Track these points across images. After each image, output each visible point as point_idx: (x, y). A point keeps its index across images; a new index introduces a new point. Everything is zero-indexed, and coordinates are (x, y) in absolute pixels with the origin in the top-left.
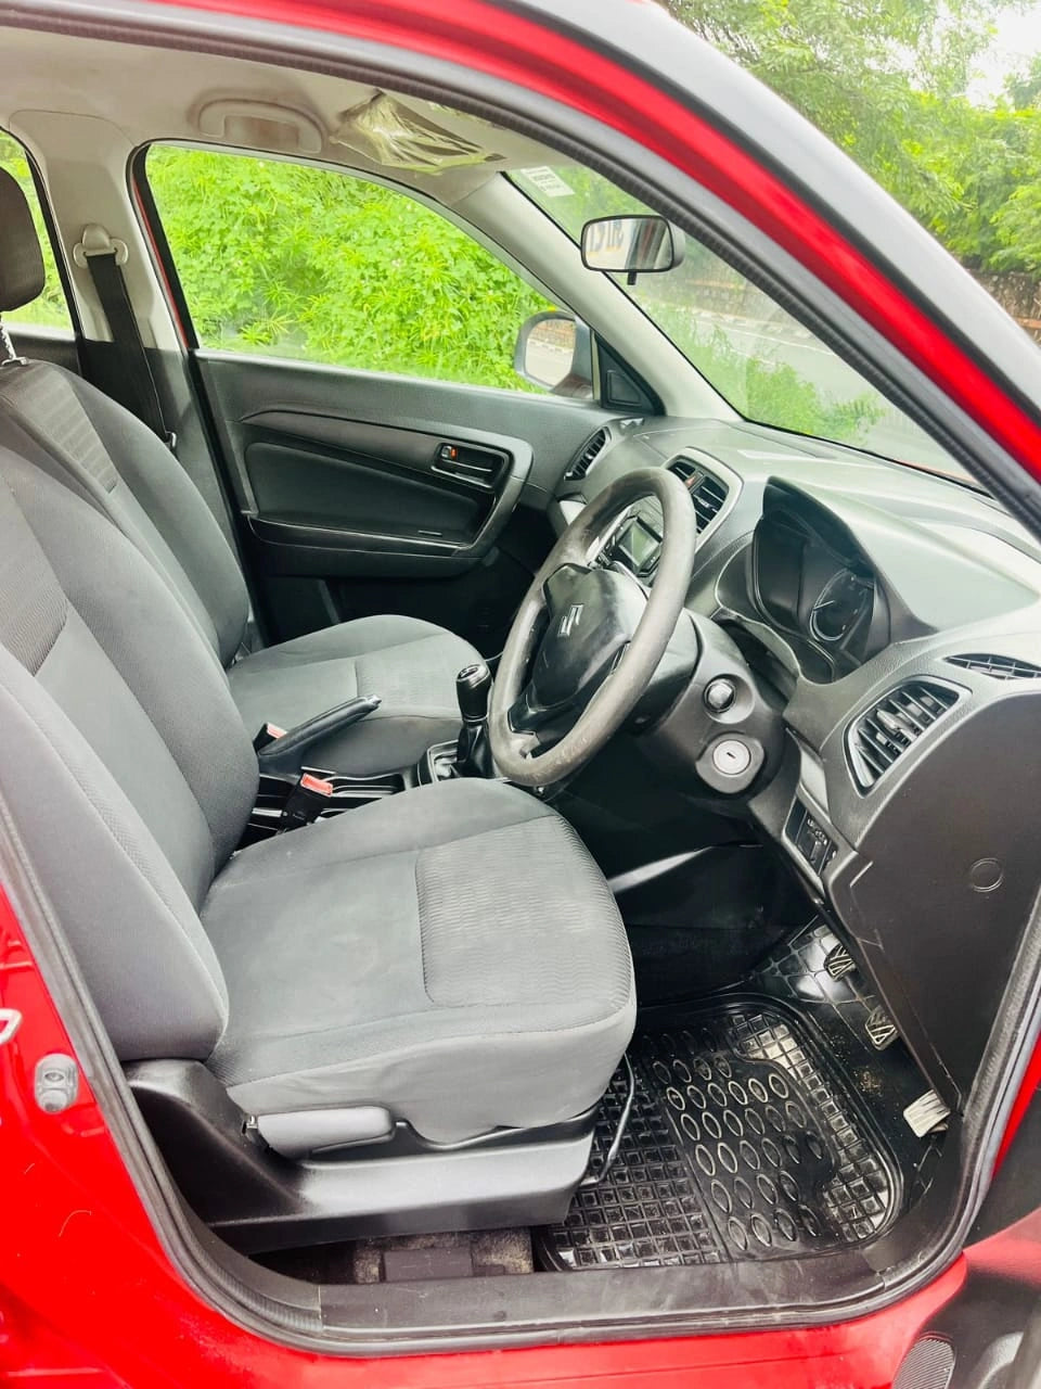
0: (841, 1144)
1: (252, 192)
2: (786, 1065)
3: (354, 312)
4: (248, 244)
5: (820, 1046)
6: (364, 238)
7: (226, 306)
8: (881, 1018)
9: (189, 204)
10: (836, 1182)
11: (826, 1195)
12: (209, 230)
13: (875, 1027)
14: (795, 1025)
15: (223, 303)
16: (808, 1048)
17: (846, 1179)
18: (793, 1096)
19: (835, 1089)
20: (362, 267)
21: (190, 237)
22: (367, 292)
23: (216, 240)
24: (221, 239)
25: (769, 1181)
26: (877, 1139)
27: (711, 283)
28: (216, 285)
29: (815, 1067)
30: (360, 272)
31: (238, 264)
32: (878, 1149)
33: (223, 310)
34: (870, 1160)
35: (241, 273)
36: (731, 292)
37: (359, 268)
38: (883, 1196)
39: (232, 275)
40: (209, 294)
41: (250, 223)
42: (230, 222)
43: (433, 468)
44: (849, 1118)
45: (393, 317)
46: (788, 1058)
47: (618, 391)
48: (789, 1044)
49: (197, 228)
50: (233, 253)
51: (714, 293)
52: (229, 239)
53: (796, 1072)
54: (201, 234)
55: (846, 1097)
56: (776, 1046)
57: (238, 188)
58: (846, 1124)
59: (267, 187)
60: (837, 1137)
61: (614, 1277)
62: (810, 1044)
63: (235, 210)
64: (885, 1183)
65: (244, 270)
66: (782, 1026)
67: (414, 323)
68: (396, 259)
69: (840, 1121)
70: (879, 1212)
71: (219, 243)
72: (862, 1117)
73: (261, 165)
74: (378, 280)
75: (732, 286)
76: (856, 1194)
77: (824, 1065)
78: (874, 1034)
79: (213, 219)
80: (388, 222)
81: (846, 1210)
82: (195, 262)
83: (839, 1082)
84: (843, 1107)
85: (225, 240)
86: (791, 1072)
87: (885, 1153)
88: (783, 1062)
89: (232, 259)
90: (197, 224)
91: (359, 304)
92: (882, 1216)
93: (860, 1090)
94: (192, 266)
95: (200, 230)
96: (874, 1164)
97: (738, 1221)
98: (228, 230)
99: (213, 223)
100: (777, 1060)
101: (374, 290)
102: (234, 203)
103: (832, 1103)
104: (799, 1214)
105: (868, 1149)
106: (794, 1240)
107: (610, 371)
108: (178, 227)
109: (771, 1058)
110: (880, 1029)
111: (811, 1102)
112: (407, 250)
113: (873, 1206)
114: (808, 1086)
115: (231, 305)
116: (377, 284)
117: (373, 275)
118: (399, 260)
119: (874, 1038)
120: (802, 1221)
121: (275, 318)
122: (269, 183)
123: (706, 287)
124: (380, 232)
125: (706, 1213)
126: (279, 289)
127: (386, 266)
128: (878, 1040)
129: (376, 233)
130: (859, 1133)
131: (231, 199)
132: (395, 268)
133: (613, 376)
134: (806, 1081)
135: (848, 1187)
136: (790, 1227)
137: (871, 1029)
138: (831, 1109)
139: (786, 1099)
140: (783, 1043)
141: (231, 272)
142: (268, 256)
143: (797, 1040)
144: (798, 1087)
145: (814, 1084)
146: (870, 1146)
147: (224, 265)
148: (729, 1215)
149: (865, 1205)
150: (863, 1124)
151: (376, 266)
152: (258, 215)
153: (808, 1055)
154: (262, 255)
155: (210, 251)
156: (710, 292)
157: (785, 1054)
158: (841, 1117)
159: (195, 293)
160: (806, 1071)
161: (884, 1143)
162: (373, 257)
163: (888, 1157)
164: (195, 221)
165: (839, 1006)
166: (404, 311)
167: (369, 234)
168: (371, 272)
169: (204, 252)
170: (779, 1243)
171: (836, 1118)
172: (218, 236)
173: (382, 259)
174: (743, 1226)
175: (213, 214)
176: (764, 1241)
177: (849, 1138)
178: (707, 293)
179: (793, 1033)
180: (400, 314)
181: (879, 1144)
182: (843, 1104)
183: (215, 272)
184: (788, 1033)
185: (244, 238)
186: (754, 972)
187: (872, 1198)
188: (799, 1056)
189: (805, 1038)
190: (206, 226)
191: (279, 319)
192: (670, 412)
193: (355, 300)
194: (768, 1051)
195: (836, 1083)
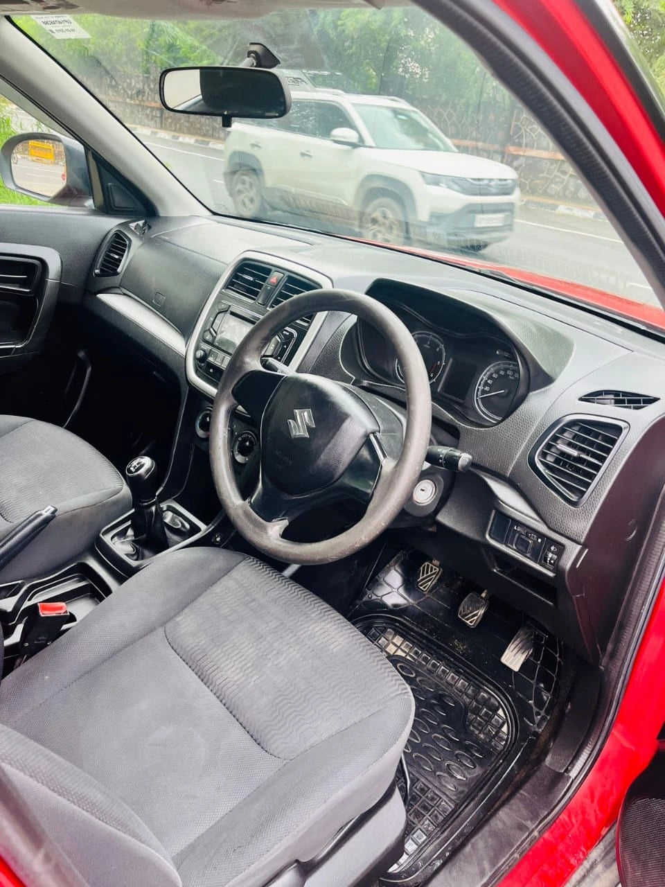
0: (460, 691)
2: (404, 655)
5: (421, 635)
8: (468, 609)
10: (471, 716)
11: (471, 728)
13: (466, 615)
14: (397, 626)
16: (412, 638)
17: (476, 711)
18: (418, 674)
19: (440, 658)
25: (440, 737)
26: (481, 680)
29: (422, 649)
32: (483, 685)
34: (482, 694)
38: (500, 712)
44: (458, 673)
46: (401, 649)
47: (118, 200)
48: (398, 640)
53: (411, 656)
55: (451, 661)
56: (391, 645)
58: (457, 677)
60: (456, 689)
61: (450, 873)
62: (412, 636)
64: (497, 704)
66: (389, 630)
69: (453, 676)
70: (503, 723)
72: (466, 669)
76: (486, 718)
77: (427, 646)
78: (467, 619)
81: (486, 731)
83: (442, 653)
84: (451, 667)
86: (408, 658)
87: (489, 686)
88: (400, 653)
92: (506, 725)
93: (459, 653)
96: (485, 695)
97: (442, 773)
100: (396, 654)
103: (442, 667)
104: (467, 749)
105: (478, 688)
106: (475, 767)
107: (109, 184)
109: (392, 653)
110: (470, 615)
111: (430, 672)
113: (499, 721)
114: (423, 663)
119: (468, 622)
120: (471, 752)
125: (423, 780)
128: (471, 622)
130: (467, 679)
133: (113, 187)
134: (420, 660)
135: (480, 717)
136: (469, 760)
137: (463, 616)
138: (444, 671)
139: (415, 677)
140: (394, 641)
143: (402, 636)
144: (417, 666)
145: (425, 659)
146: (477, 685)
148: (435, 772)
149: (494, 723)
150: (468, 673)
153: (412, 642)
157: (399, 647)
158: (452, 674)
160: (416, 653)
161: (487, 680)
163: (492, 687)
165: (418, 604)
170: (469, 774)
171: (451, 676)
174: (445, 775)
176: (461, 778)
177: (463, 685)
179: (397, 632)
181: (484, 682)
182: (449, 665)
184: (393, 632)
186: (357, 601)
187: (496, 716)
188: (407, 645)
189: (408, 633)
192: (162, 213)
194: (387, 649)
195: (440, 654)
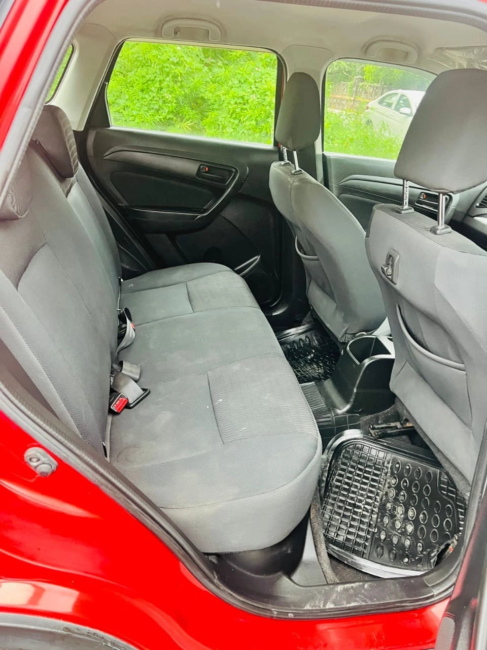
1: (175, 62)
3: (232, 120)
4: (173, 87)
6: (234, 84)
7: (161, 117)
9: (142, 67)
12: (153, 80)
15: (159, 115)
20: (236, 98)
21: (144, 84)
22: (238, 110)
23: (157, 85)
24: (160, 85)
27: (337, 96)
28: (157, 107)
30: (235, 101)
31: (169, 97)
33: (160, 119)
35: (170, 101)
36: (347, 100)
37: (234, 99)
39: (164, 102)
40: (153, 111)
41: (175, 77)
42: (164, 76)
43: (416, 204)
45: (254, 122)
49: (148, 79)
50: (166, 92)
51: (338, 101)
52: (164, 84)
54: (149, 83)
57: (168, 59)
59: (182, 59)
63: (167, 70)
65: (171, 100)
67: (264, 125)
68: (253, 94)
71: (159, 86)
73: (179, 48)
74: (244, 105)
75: (348, 98)
79: (155, 75)
80: (245, 76)
82: (147, 96)
85: (162, 85)
89: (166, 94)
90: (148, 77)
91: (234, 116)
94: (145, 98)
95: (149, 80)
98: (164, 80)
99: (156, 77)
101: (242, 109)
102: (167, 67)
108: (138, 78)
112: (258, 89)
115: (164, 116)
116: (244, 107)
117: (241, 102)
118: (254, 95)
121: (184, 123)
122: (183, 57)
123: (335, 98)
124: (242, 81)
126: (187, 108)
127: (248, 98)
129: (240, 81)
131: (165, 65)
132: (253, 99)
141: (164, 101)
142: (183, 92)
147: (161, 97)
151: (242, 98)
152: (179, 73)
154: (180, 92)
155: (154, 91)
156: (337, 100)
159: (146, 111)
162: (241, 93)
164: (147, 76)
166: (259, 119)
167: (236, 82)
168: (240, 100)
169: (151, 91)
172: (158, 83)
173: (246, 94)
175: (156, 72)
178: (335, 100)
180: (256, 121)
183: (156, 100)
185: (171, 84)
190: (152, 78)
191: (186, 123)
193: (232, 114)
